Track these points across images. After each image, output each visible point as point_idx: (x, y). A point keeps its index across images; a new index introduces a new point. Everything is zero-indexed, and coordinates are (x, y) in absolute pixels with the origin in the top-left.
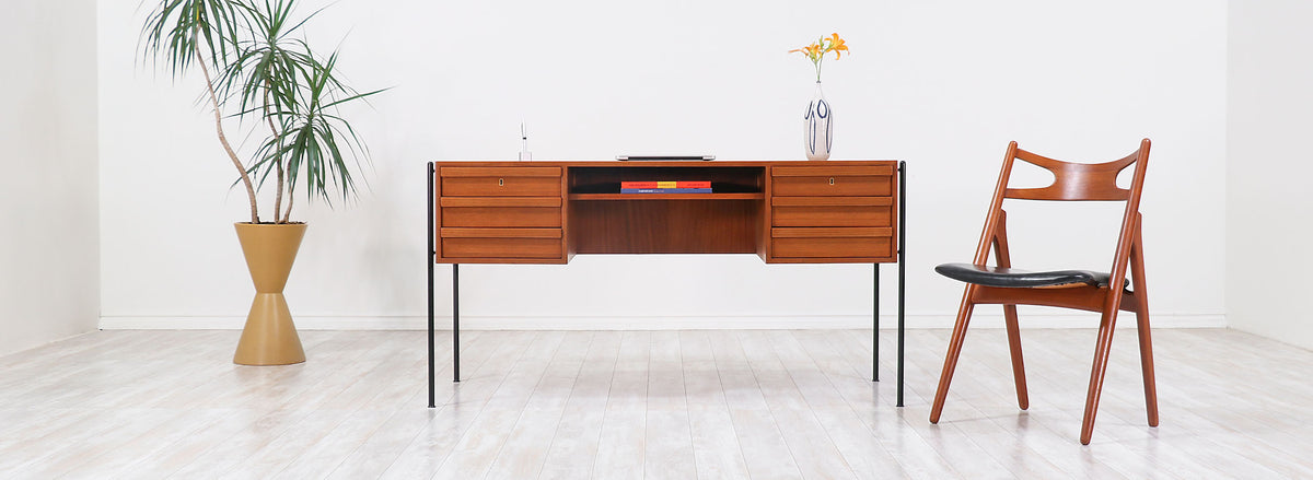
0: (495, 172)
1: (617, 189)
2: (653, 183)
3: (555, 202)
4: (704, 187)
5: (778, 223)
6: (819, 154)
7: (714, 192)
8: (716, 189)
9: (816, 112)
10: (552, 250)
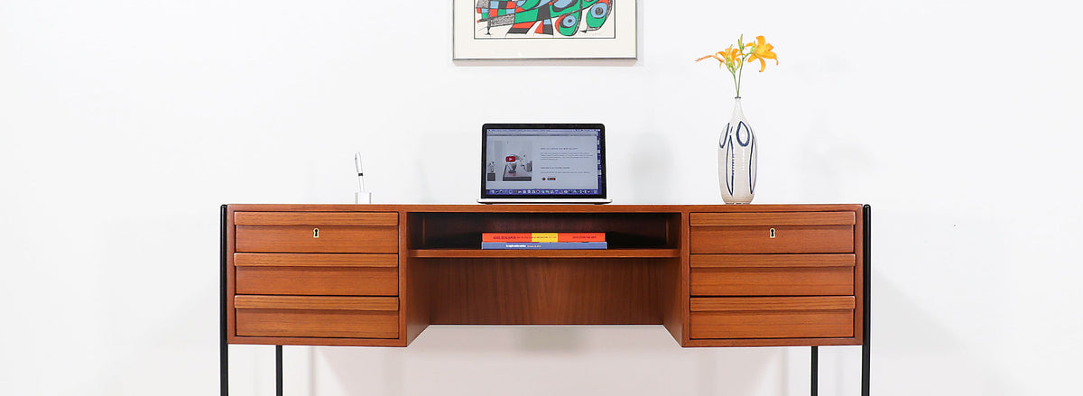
0: (308, 219)
1: (477, 244)
2: (527, 235)
3: (390, 262)
4: (597, 242)
5: (696, 291)
6: (740, 195)
7: (610, 246)
8: (613, 242)
9: (734, 138)
10: (385, 327)
